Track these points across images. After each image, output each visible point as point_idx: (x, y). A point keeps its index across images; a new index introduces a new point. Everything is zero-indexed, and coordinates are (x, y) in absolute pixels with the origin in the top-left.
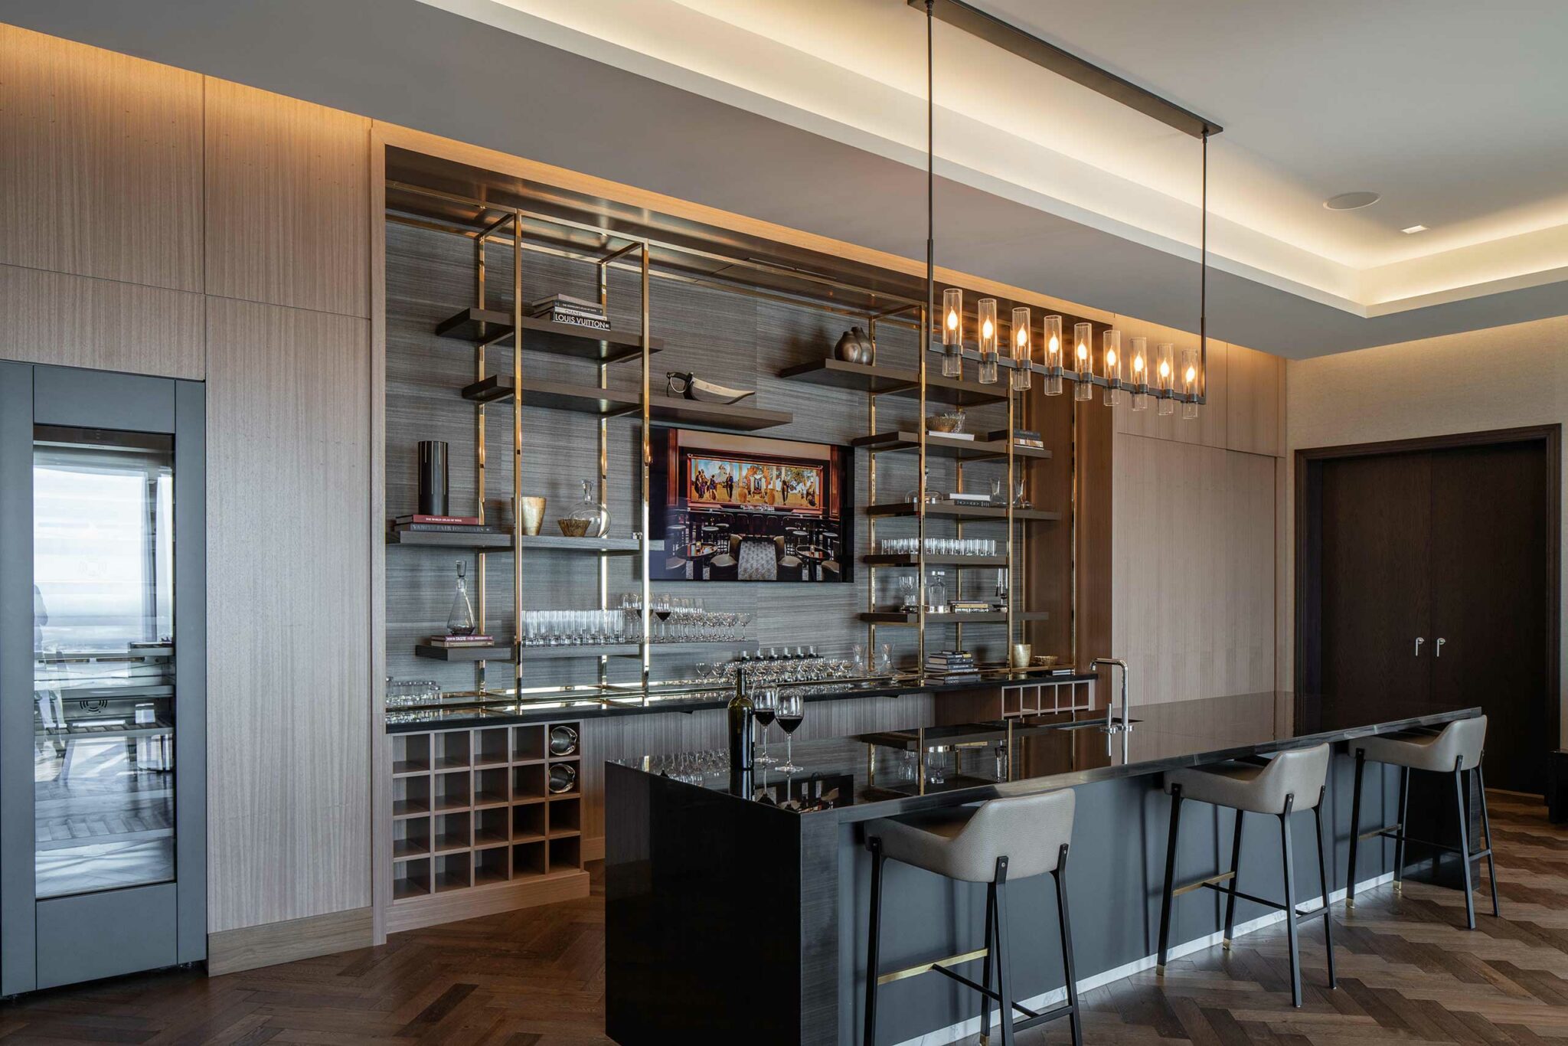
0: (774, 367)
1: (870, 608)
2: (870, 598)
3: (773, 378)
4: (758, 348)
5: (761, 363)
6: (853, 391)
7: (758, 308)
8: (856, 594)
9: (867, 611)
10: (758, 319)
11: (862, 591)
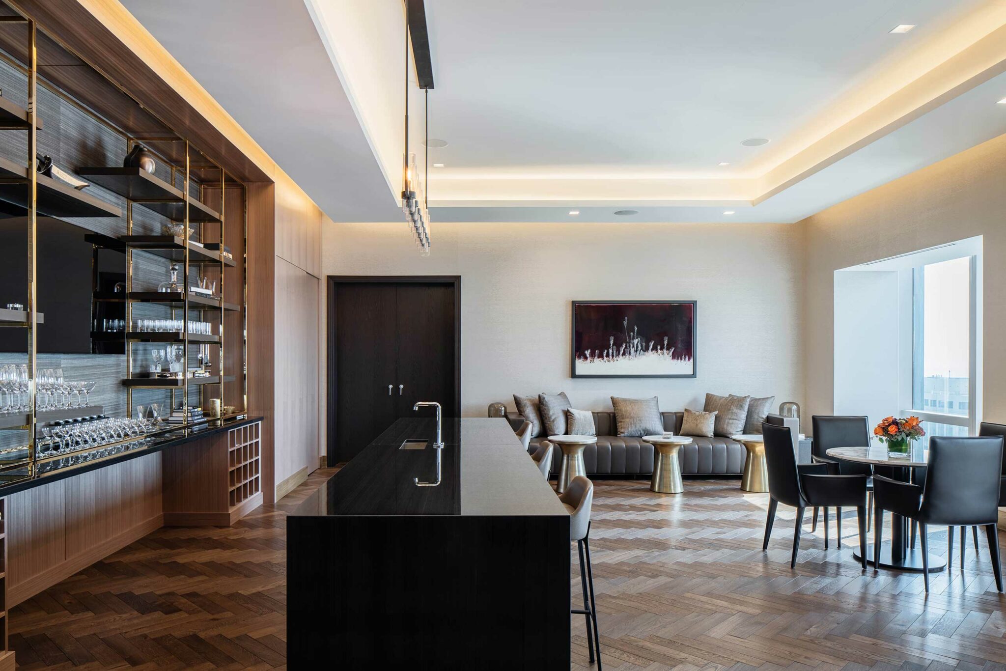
0: (72, 164)
1: (128, 375)
2: (128, 367)
3: (71, 173)
4: (61, 143)
5: (63, 158)
6: (118, 196)
7: (61, 108)
8: (120, 364)
9: (126, 378)
10: (61, 117)
11: (123, 361)
